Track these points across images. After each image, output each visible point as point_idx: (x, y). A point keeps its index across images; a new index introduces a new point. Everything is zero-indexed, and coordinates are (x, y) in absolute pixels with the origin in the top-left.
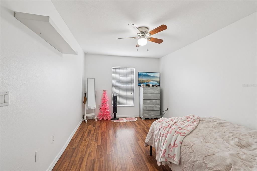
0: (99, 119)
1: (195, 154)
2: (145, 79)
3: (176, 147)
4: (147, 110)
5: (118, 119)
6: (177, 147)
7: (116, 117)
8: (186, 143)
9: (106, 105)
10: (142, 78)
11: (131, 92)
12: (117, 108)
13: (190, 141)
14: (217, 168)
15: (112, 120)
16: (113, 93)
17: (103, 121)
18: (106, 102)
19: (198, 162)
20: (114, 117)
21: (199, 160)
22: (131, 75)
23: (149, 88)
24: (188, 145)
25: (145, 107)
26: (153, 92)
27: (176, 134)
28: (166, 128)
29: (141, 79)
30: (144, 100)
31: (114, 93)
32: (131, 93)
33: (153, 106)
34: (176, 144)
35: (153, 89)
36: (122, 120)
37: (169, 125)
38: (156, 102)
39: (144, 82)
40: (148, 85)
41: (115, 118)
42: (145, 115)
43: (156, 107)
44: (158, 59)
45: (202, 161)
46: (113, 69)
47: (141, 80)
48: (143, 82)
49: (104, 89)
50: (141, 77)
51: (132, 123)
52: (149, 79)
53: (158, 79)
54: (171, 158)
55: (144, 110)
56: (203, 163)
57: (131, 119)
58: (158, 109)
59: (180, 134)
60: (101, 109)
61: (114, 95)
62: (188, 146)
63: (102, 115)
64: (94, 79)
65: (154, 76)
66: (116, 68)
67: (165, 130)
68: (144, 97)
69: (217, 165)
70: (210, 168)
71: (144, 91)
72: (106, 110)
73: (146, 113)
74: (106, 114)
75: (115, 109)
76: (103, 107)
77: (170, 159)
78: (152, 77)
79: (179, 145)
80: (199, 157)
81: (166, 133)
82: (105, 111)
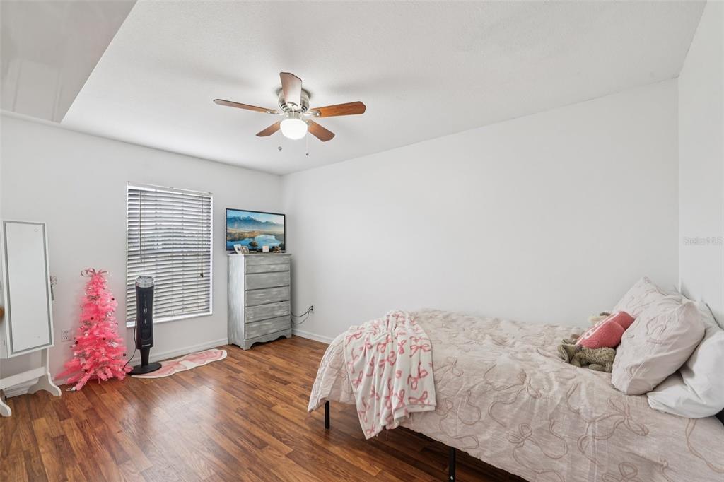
0: (74, 384)
1: (468, 375)
2: (245, 229)
3: (425, 376)
4: (257, 319)
5: (157, 366)
6: (428, 376)
7: (150, 361)
8: (443, 363)
9: (108, 325)
10: (238, 227)
11: (200, 272)
12: (154, 328)
13: (445, 357)
14: (510, 382)
15: (133, 376)
16: (135, 278)
17: (94, 388)
18: (106, 313)
19: (477, 387)
20: (140, 363)
21: (478, 382)
22: (201, 218)
23: (262, 258)
24: (447, 365)
25: (251, 312)
26: (272, 267)
27: (415, 351)
28: (385, 345)
29: (236, 229)
30: (248, 291)
31: (140, 278)
32: (202, 275)
33: (273, 305)
34: (424, 371)
35: (271, 259)
36: (176, 367)
37: (387, 338)
38: (280, 293)
39: (244, 238)
40: (254, 248)
41: (145, 367)
42: (250, 335)
43: (280, 308)
44: (279, 176)
45: (484, 383)
46: (130, 190)
47: (235, 234)
48: (240, 239)
49: (91, 267)
50: (236, 225)
51: (218, 368)
52: (256, 229)
53: (281, 231)
54: (415, 403)
55: (250, 321)
56: (487, 385)
57: (206, 356)
58: (286, 313)
59: (422, 350)
60: (77, 343)
61: (142, 286)
62: (447, 367)
63: (87, 367)
64: (41, 226)
65: (267, 222)
66: (143, 189)
67: (383, 350)
68: (248, 284)
69: (508, 379)
70: (501, 387)
71: (247, 265)
72: (109, 344)
73: (253, 329)
74: (106, 359)
75: (144, 336)
76: (91, 333)
77: (412, 407)
78: (262, 225)
79: (430, 370)
80: (475, 377)
81: (390, 355)
82: (103, 350)
